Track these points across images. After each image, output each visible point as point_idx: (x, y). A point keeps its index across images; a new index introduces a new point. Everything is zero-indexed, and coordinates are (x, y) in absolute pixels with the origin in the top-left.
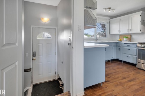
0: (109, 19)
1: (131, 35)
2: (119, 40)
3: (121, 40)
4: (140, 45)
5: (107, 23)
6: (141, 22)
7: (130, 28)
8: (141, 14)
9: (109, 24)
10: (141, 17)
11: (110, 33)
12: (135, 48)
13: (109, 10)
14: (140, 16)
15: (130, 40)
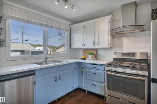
0: (70, 25)
1: (97, 50)
2: (83, 58)
3: (85, 58)
4: (110, 68)
5: (67, 30)
6: (109, 32)
7: (97, 40)
8: (110, 20)
9: (69, 32)
10: (109, 24)
11: (71, 46)
12: (103, 72)
13: (65, 4)
14: (108, 22)
15: (96, 57)
